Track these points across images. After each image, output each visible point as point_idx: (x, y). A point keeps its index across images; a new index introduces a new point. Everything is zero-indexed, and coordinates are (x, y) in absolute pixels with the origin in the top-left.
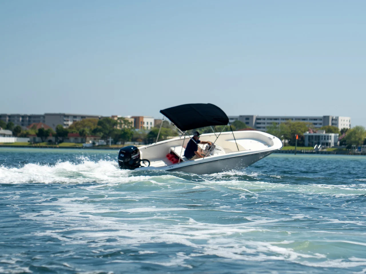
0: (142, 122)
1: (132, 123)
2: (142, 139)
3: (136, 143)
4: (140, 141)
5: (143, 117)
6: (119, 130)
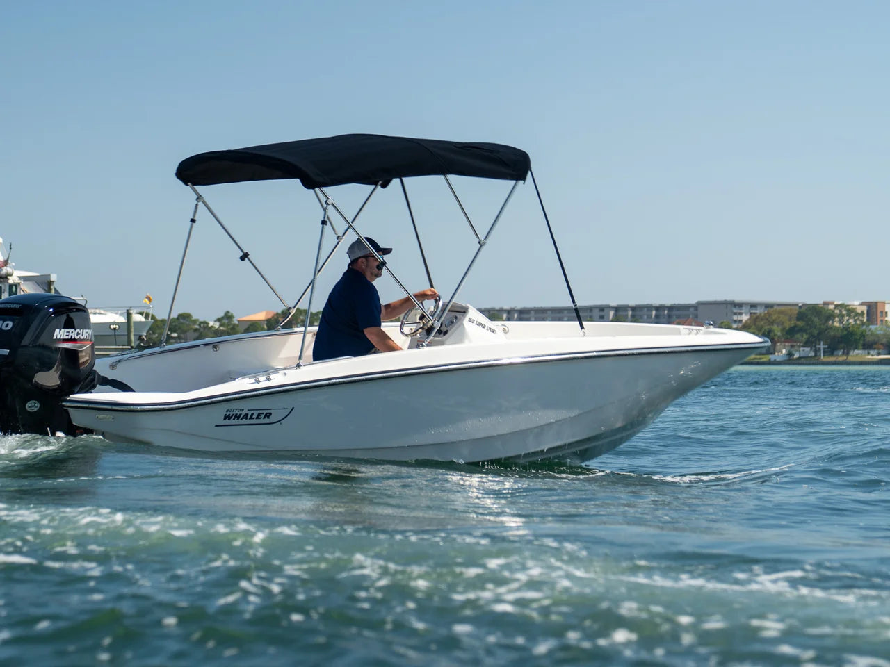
0: (882, 312)
1: (863, 313)
2: (882, 344)
3: (872, 352)
4: (879, 349)
5: (884, 303)
6: (837, 328)
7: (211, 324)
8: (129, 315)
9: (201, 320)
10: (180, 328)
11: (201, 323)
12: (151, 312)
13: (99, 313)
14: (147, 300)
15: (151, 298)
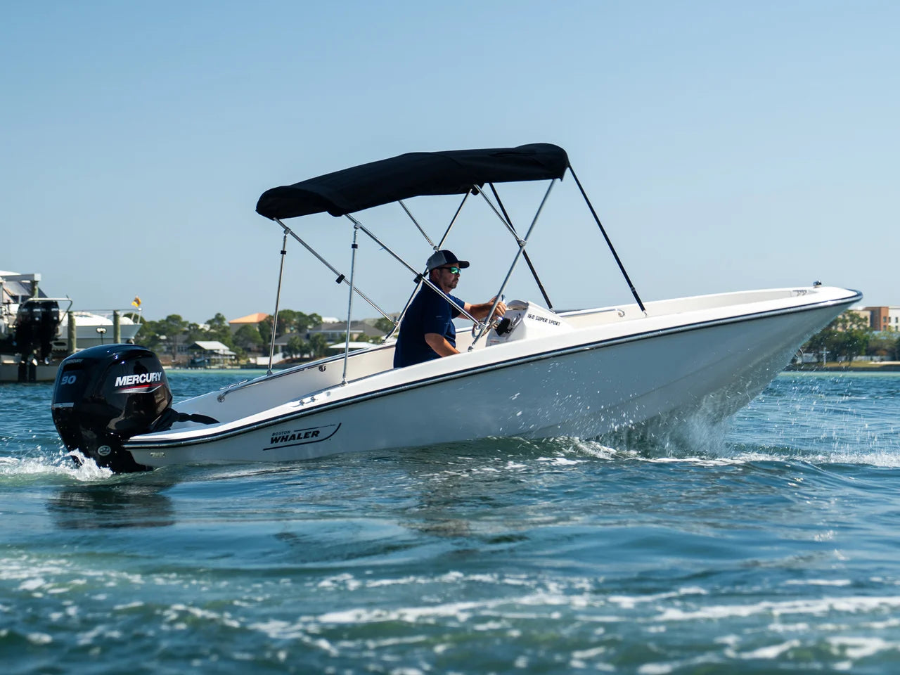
0: (885, 318)
1: (866, 319)
2: (885, 350)
3: (875, 358)
4: (882, 355)
5: (887, 308)
6: (841, 334)
7: (201, 326)
8: (116, 317)
9: (191, 322)
10: (169, 330)
11: (192, 325)
12: (140, 314)
13: (86, 316)
14: (135, 303)
15: (140, 301)
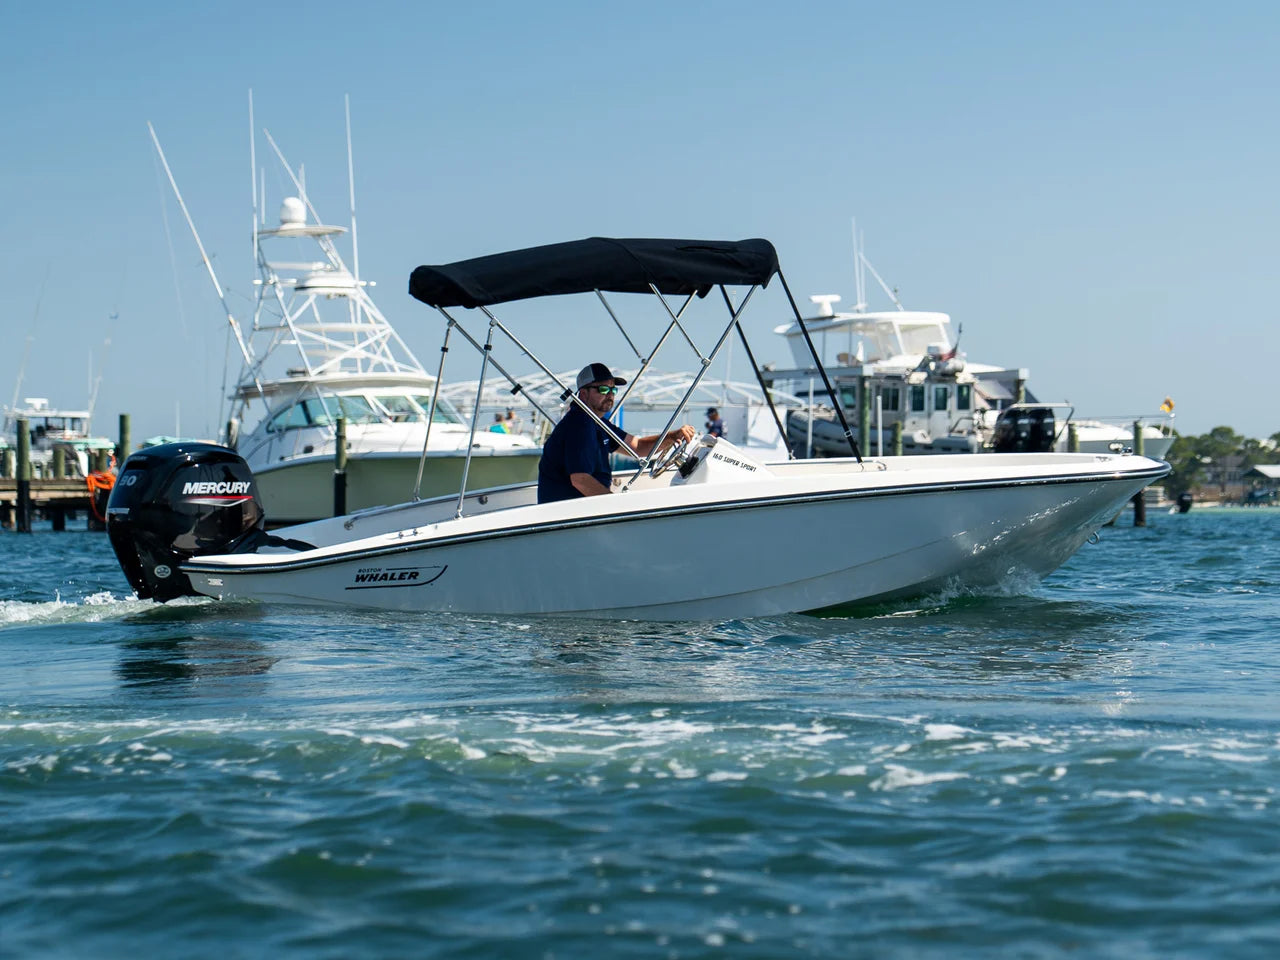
7: (1263, 443)
8: (1137, 430)
9: (1249, 436)
10: (1215, 449)
11: (1248, 442)
12: (1171, 425)
13: (1094, 427)
14: (1166, 407)
15: (1172, 402)
